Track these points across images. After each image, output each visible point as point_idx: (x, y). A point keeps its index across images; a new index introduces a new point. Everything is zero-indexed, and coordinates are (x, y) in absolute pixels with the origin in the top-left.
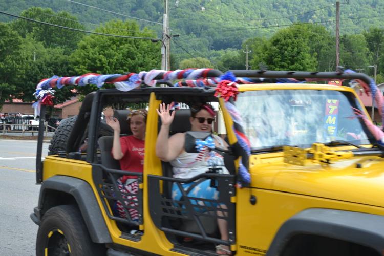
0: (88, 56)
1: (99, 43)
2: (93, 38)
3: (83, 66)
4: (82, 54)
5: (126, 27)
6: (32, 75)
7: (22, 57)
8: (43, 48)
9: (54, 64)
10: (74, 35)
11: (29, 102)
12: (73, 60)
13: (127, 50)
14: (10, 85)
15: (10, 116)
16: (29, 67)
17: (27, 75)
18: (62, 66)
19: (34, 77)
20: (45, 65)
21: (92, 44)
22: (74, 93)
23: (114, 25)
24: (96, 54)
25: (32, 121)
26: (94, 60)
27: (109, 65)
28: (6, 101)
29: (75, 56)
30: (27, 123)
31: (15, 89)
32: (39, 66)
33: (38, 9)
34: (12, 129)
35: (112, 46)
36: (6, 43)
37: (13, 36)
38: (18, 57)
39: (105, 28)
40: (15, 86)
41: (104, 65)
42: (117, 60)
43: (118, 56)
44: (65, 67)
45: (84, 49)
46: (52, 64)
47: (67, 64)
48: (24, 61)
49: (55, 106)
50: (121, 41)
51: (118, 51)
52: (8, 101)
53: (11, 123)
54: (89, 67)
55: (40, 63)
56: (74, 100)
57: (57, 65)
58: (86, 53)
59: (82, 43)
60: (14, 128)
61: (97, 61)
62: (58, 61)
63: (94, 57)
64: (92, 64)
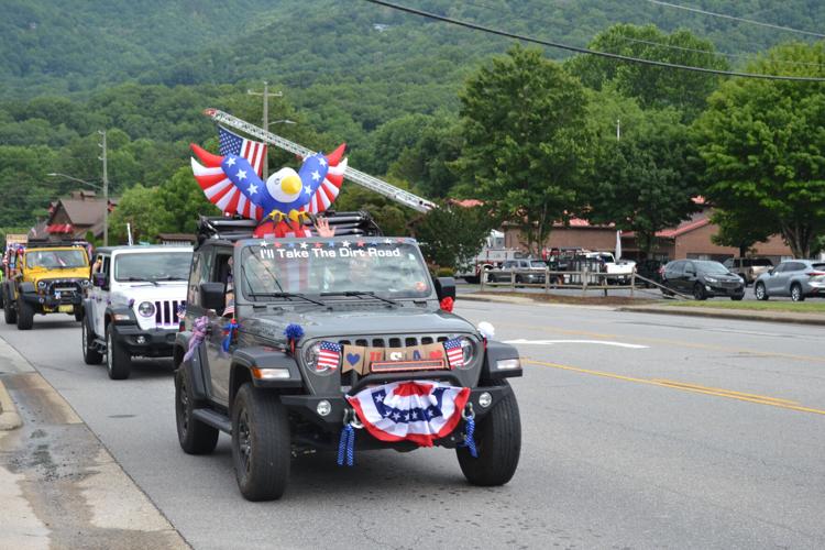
0: (730, 124)
1: (754, 95)
2: (741, 84)
3: (718, 147)
4: (717, 120)
5: (816, 58)
6: (609, 168)
7: (589, 130)
8: (638, 109)
9: (656, 144)
10: (704, 79)
11: (603, 226)
12: (697, 134)
13: (817, 107)
14: (565, 190)
15: (562, 256)
16: (603, 152)
17: (598, 169)
18: (672, 146)
19: (614, 172)
20: (637, 146)
21: (737, 98)
22: (700, 205)
23: (787, 53)
24: (746, 120)
25: (609, 265)
26: (741, 133)
27: (774, 143)
28: (556, 224)
29: (702, 125)
30: (598, 269)
31: (574, 199)
32: (624, 150)
33: (628, 28)
34: (567, 281)
35: (783, 101)
36: (556, 103)
37: (571, 86)
38: (581, 132)
39: (767, 62)
40: (574, 193)
41: (765, 143)
42: (794, 131)
43: (798, 121)
44: (679, 150)
45: (720, 110)
46: (651, 144)
47: (683, 143)
48: (592, 138)
49: (657, 234)
50: (804, 89)
51: (797, 110)
52: (560, 224)
53: (564, 269)
54: (732, 149)
55: (626, 142)
56: (699, 220)
57: (663, 146)
58: (724, 119)
59: (716, 95)
60: (571, 280)
61: (749, 135)
62: (663, 137)
63: (742, 126)
64: (738, 140)
